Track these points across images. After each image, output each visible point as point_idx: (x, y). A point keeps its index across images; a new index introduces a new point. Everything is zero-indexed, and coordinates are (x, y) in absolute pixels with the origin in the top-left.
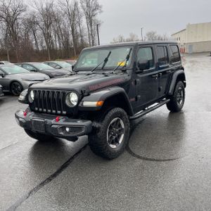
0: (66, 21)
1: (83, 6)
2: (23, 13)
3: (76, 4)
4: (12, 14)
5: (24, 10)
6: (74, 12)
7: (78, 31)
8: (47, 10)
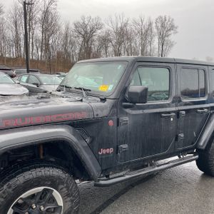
0: (138, 40)
1: (157, 27)
2: (99, 31)
3: (150, 24)
4: (89, 31)
5: (101, 28)
6: (147, 32)
7: (149, 51)
8: (122, 29)
